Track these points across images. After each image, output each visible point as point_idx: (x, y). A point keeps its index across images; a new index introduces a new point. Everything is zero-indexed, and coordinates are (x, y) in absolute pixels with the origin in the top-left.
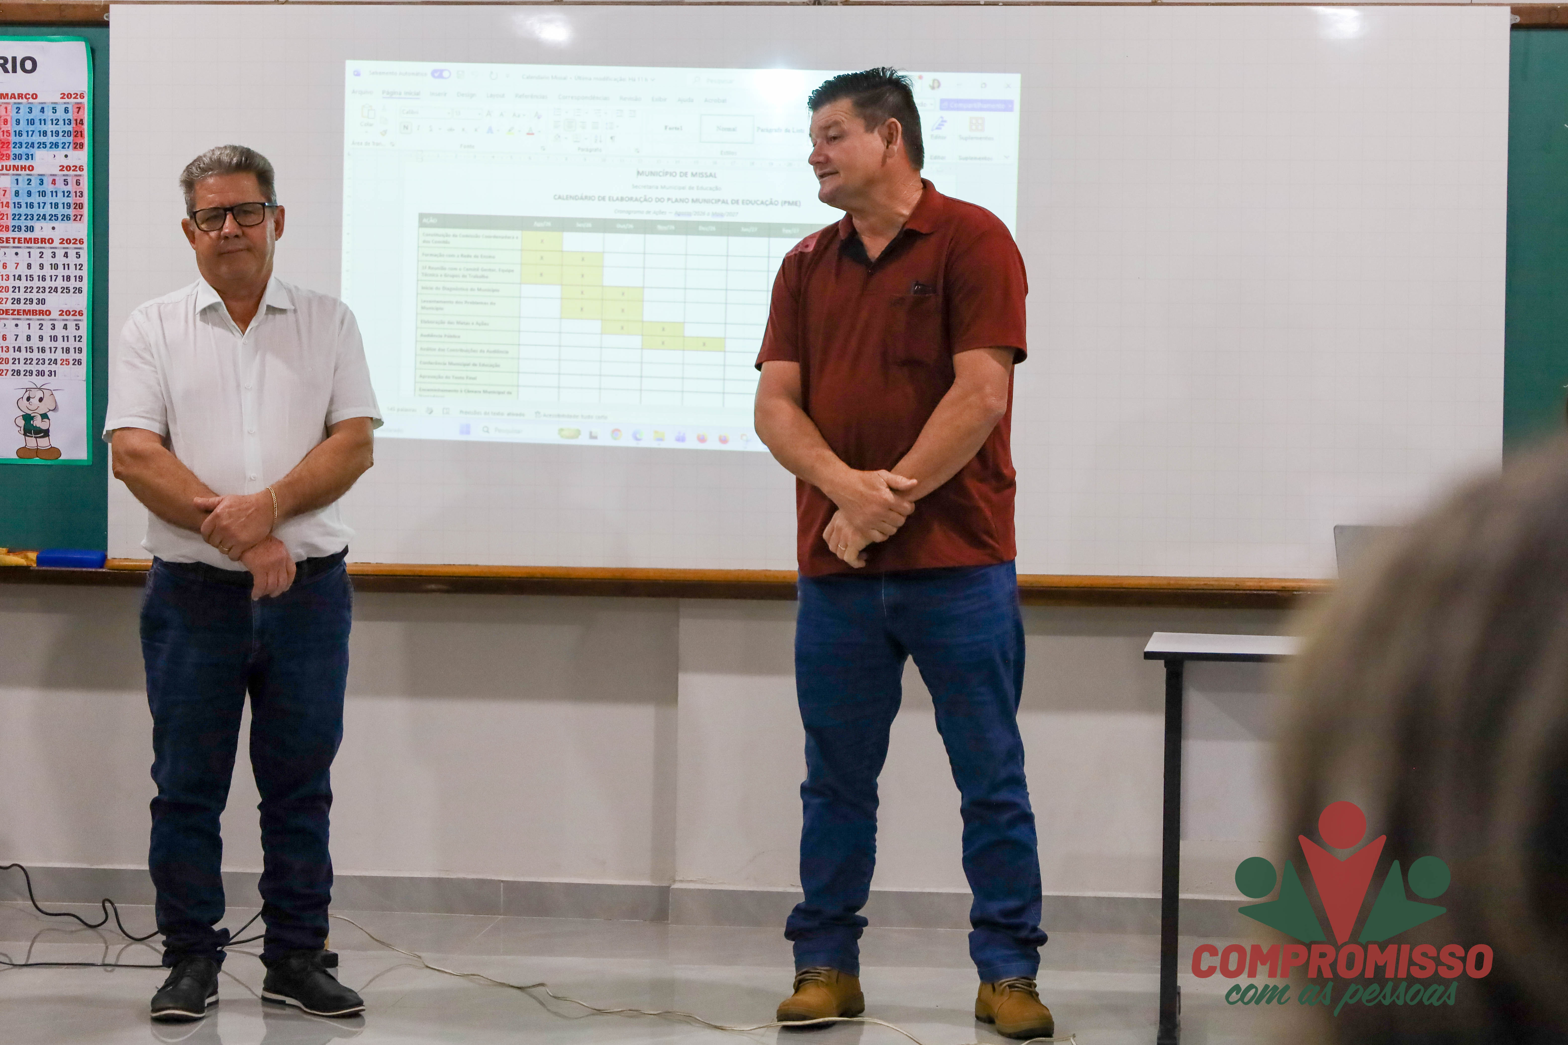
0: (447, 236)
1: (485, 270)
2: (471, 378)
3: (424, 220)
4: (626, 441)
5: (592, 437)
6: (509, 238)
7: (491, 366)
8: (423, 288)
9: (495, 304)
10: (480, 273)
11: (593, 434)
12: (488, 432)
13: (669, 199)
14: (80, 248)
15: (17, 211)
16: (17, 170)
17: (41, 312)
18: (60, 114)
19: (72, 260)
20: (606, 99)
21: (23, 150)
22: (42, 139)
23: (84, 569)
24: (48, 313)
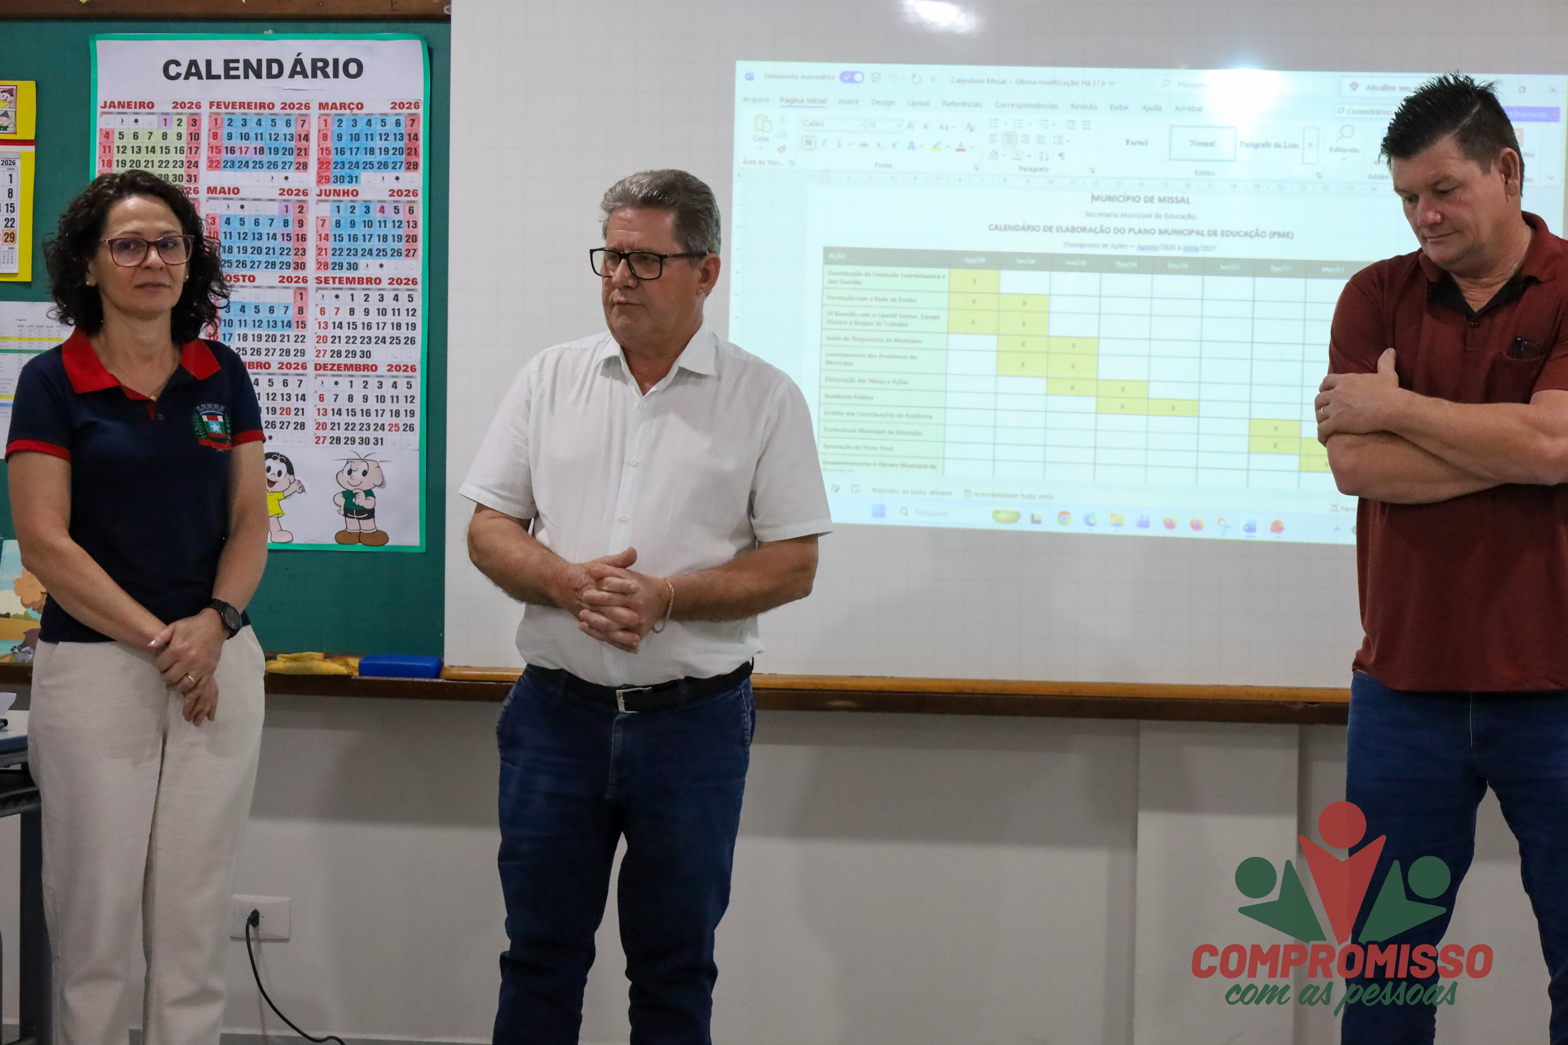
0: (859, 274)
1: (904, 317)
2: (886, 449)
3: (830, 255)
4: (1076, 526)
5: (1035, 521)
6: (933, 277)
7: (911, 433)
8: (828, 338)
9: (916, 358)
10: (898, 320)
11: (1036, 518)
12: (906, 514)
13: (1131, 230)
14: (413, 290)
15: (337, 245)
16: (339, 195)
17: (366, 367)
18: (390, 127)
19: (403, 303)
20: (1054, 107)
21: (346, 172)
22: (369, 158)
23: (416, 680)
24: (374, 368)
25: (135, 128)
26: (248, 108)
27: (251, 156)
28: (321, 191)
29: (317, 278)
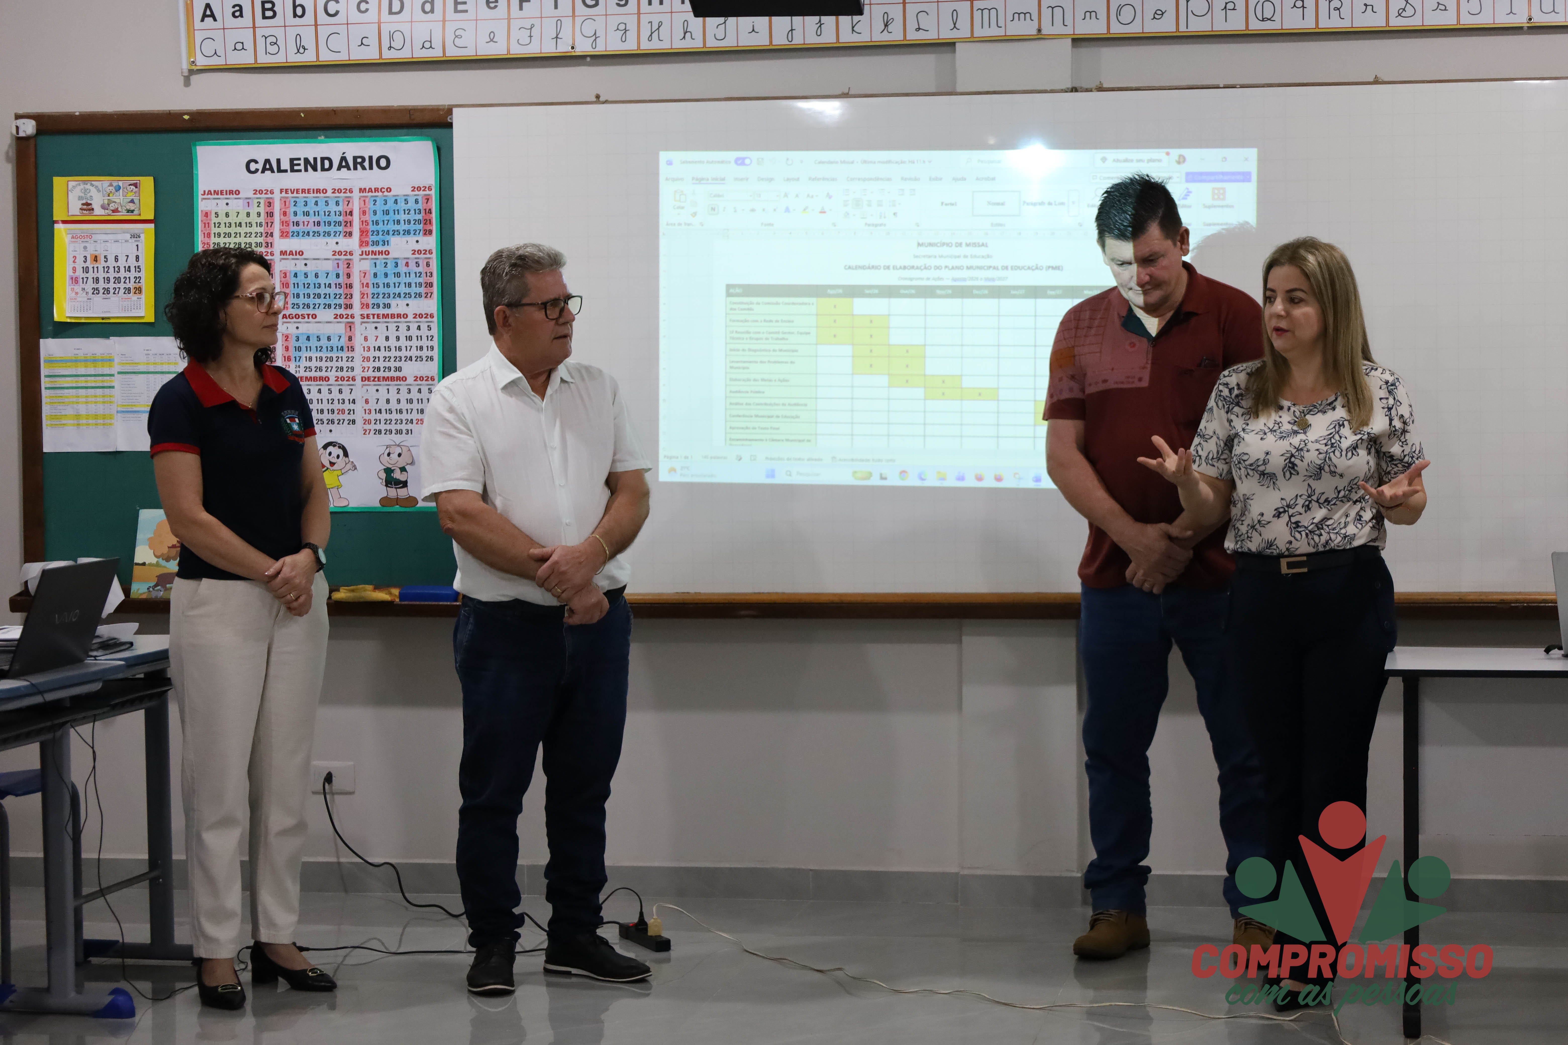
0: (752, 303)
1: (785, 333)
2: (774, 429)
3: (731, 290)
4: (912, 481)
5: (883, 478)
6: (806, 304)
7: (792, 417)
8: (731, 350)
9: (794, 363)
10: (781, 336)
11: (884, 476)
12: (790, 475)
13: (946, 267)
14: (431, 322)
15: (376, 291)
16: (375, 255)
17: (398, 379)
18: (411, 205)
19: (424, 332)
20: (889, 179)
21: (380, 237)
22: (396, 227)
23: (441, 603)
24: (404, 379)
25: (226, 209)
26: (308, 193)
27: (312, 228)
28: (362, 252)
29: (361, 315)
